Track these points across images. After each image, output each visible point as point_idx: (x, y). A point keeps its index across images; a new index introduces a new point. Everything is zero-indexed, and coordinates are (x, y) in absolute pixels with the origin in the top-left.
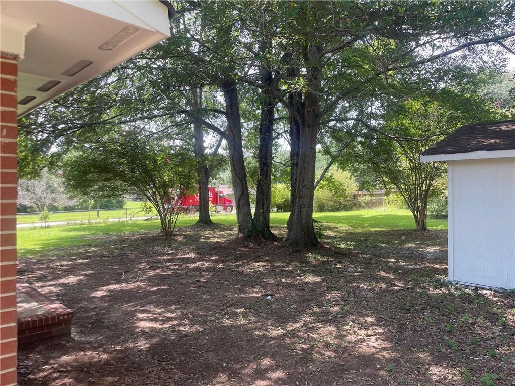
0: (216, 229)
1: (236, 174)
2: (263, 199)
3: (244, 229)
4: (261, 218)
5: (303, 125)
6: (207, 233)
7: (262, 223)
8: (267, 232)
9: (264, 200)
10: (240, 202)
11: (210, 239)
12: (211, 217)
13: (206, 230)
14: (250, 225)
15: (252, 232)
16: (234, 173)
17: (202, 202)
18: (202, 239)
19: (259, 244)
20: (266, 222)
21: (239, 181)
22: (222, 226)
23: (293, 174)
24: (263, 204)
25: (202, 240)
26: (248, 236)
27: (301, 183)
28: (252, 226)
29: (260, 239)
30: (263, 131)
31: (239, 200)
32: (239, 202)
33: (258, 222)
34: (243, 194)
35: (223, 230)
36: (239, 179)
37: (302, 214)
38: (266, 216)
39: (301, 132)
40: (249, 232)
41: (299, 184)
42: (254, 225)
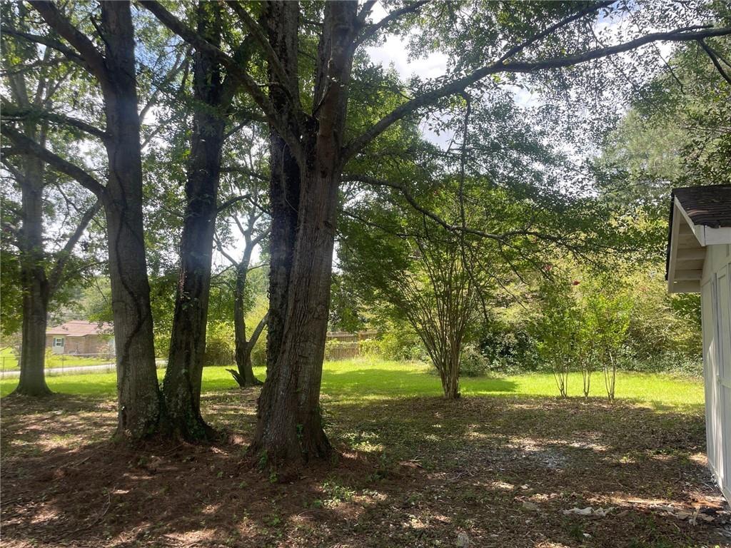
0: (58, 407)
1: (124, 283)
2: (188, 344)
3: (135, 418)
4: (181, 391)
5: (311, 169)
6: (32, 420)
7: (184, 400)
8: (195, 422)
9: (192, 345)
10: (130, 352)
11: (39, 438)
12: (48, 380)
13: (32, 412)
14: (152, 407)
15: (156, 424)
16: (118, 278)
17: (29, 349)
18: (19, 437)
19: (177, 456)
20: (192, 399)
21: (129, 299)
22: (72, 400)
23: (276, 284)
24: (188, 356)
25: (18, 443)
26: (148, 437)
27: (300, 305)
28: (159, 408)
29: (177, 442)
30: (196, 189)
31: (127, 345)
32: (126, 351)
33: (174, 399)
34: (137, 330)
35: (73, 409)
36: (131, 293)
37: (300, 381)
38: (194, 384)
39: (303, 186)
40: (148, 424)
41: (295, 308)
42: (162, 406)
